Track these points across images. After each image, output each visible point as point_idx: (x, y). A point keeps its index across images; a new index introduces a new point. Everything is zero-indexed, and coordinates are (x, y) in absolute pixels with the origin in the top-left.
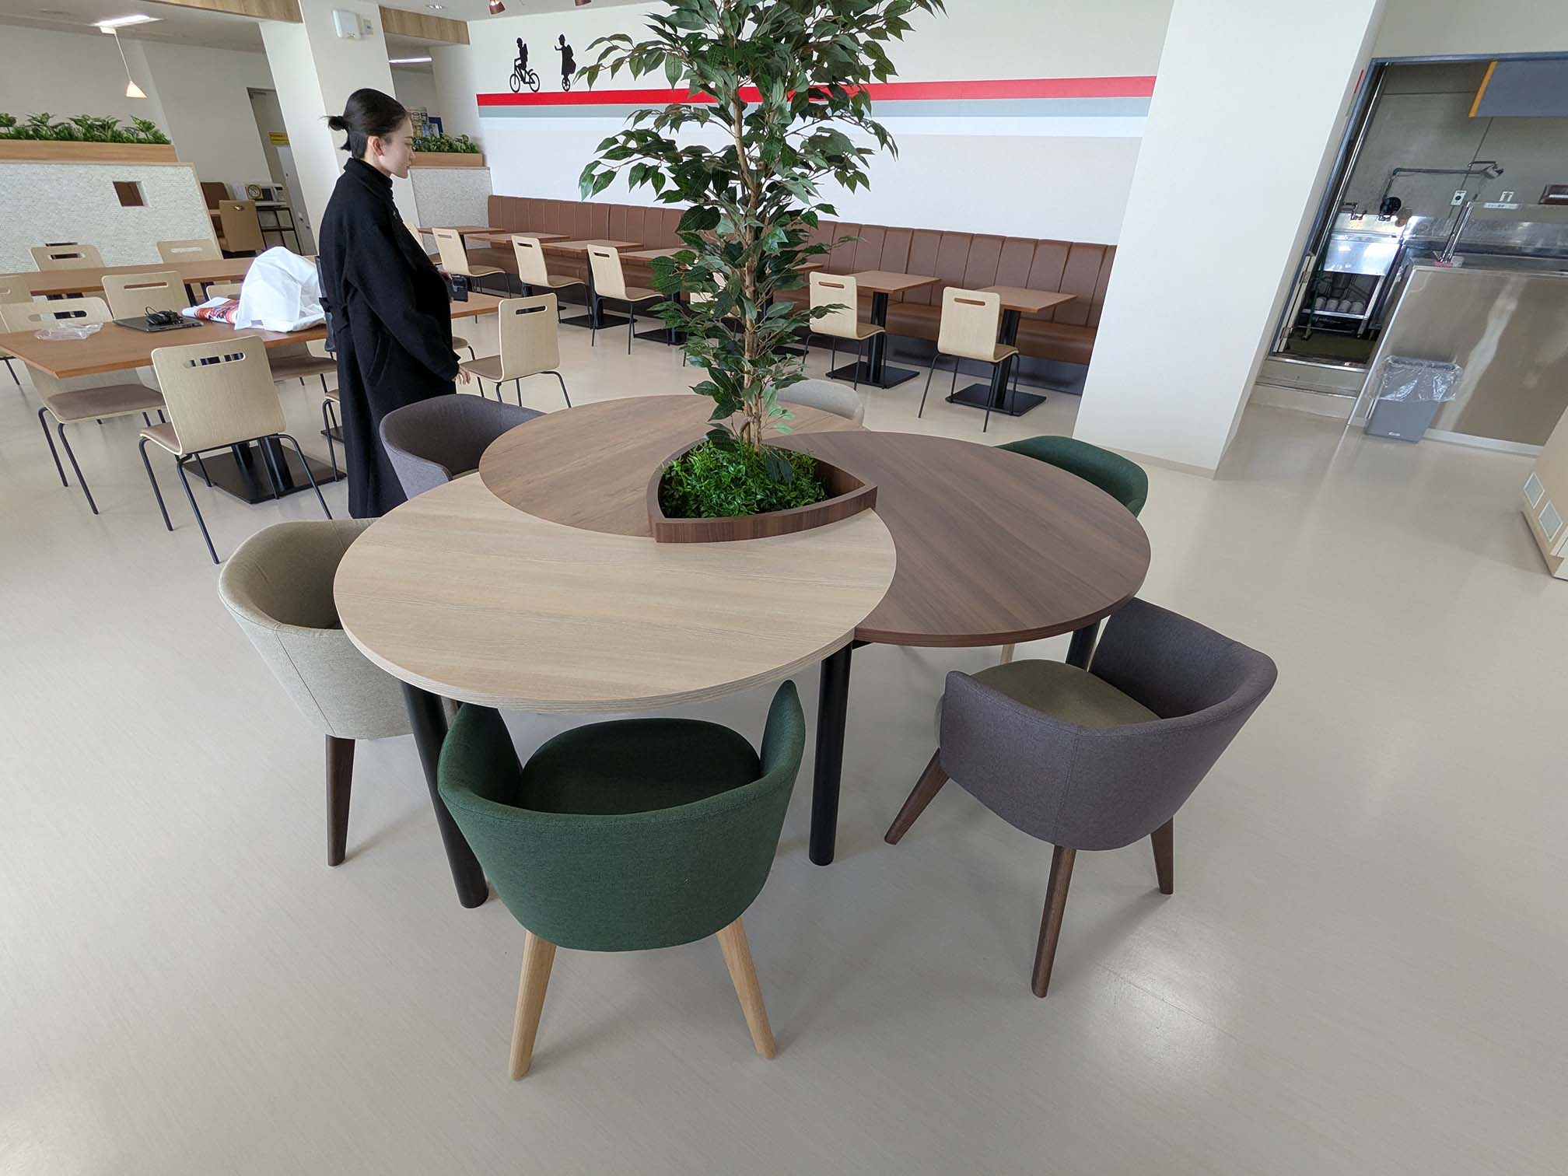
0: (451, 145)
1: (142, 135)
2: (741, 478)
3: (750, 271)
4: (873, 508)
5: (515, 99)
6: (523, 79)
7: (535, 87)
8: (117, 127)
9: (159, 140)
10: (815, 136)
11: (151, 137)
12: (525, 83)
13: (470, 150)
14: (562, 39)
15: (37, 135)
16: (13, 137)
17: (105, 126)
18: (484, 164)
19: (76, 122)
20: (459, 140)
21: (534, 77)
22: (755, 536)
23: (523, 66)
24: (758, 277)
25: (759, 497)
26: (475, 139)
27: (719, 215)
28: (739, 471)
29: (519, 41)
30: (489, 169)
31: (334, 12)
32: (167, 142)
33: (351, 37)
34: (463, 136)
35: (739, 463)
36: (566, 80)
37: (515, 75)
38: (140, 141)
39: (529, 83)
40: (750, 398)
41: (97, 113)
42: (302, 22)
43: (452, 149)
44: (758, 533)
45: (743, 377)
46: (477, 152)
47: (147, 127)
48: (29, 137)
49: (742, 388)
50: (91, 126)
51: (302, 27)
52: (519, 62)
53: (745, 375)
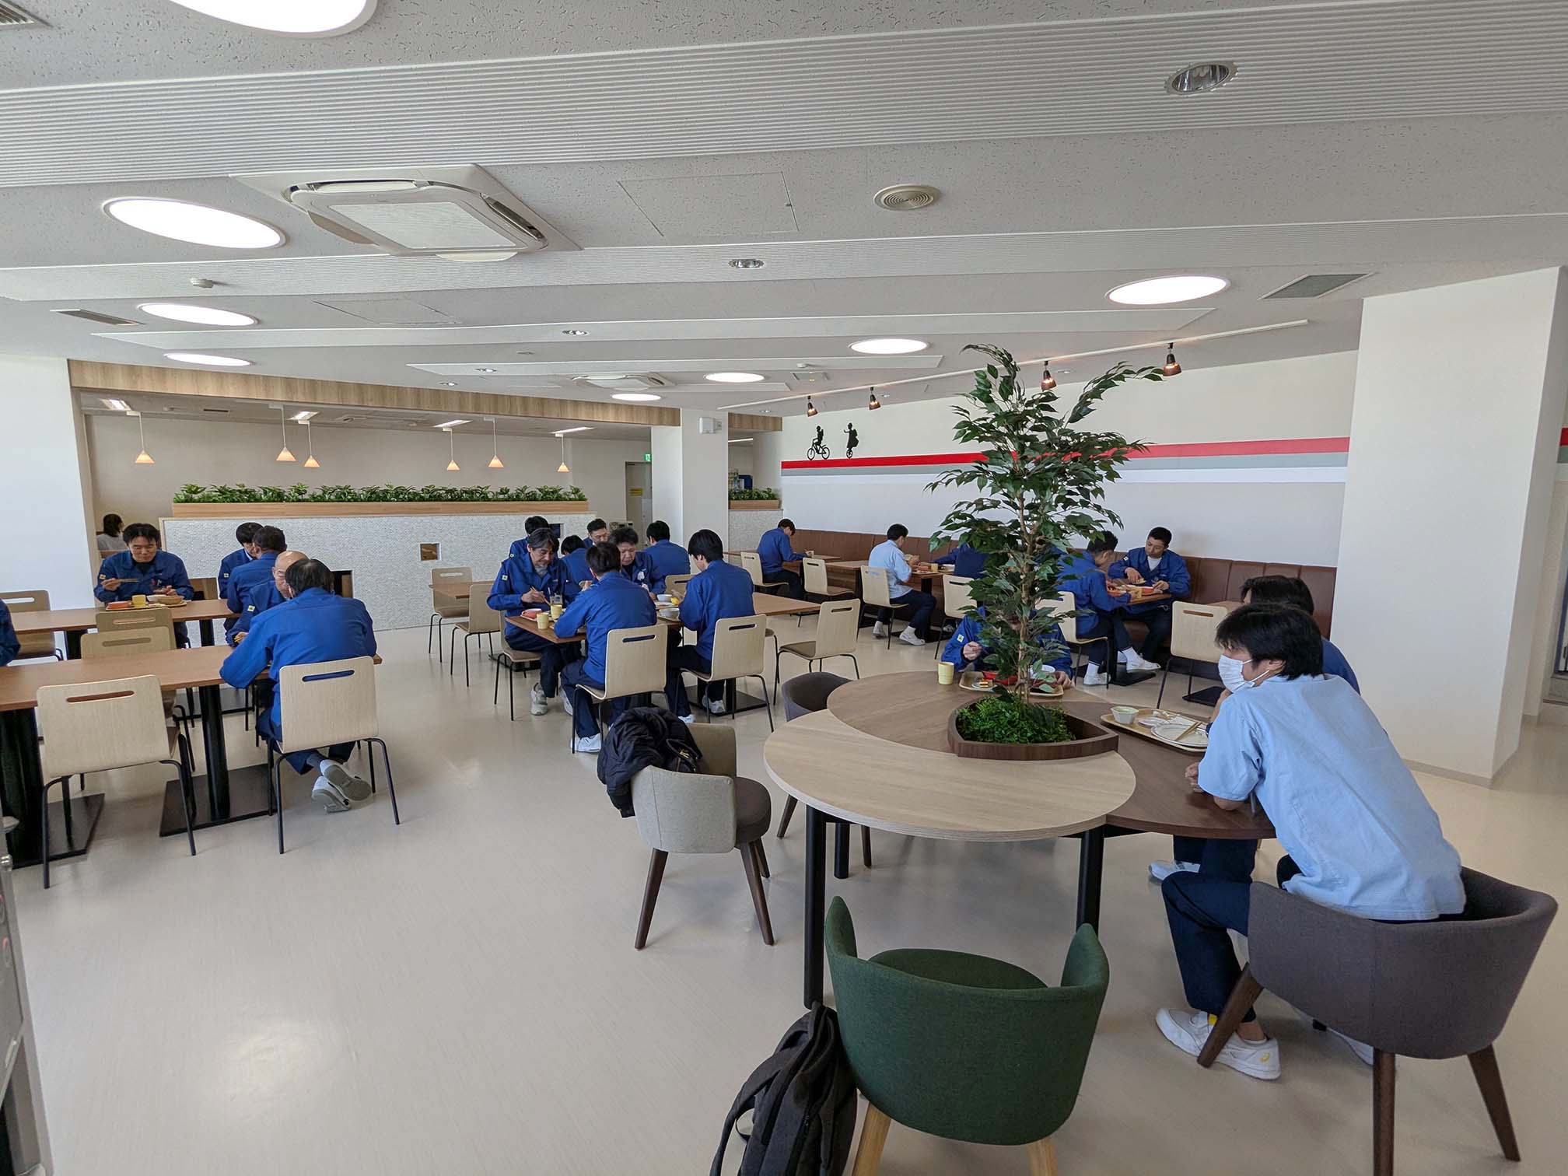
0: (759, 495)
1: (572, 496)
2: (1015, 722)
3: (1025, 589)
4: (1117, 751)
5: (811, 464)
6: (818, 451)
7: (825, 456)
8: (561, 492)
9: (582, 499)
10: (1070, 516)
11: (577, 497)
12: (819, 453)
13: (772, 498)
14: (850, 426)
15: (518, 498)
16: (506, 500)
17: (555, 492)
18: (779, 507)
19: (540, 490)
20: (764, 492)
21: (826, 450)
22: (1028, 759)
23: (819, 443)
24: (1030, 592)
25: (1029, 734)
26: (776, 490)
27: (1008, 558)
28: (1014, 716)
29: (819, 428)
30: (782, 510)
31: (701, 419)
32: (585, 500)
33: (708, 432)
34: (768, 489)
35: (1015, 710)
36: (850, 451)
37: (812, 449)
38: (570, 500)
39: (822, 453)
40: (1023, 667)
41: (551, 485)
42: (679, 425)
43: (760, 497)
44: (1030, 756)
45: (1018, 654)
46: (775, 499)
47: (577, 491)
48: (514, 500)
49: (1016, 659)
50: (547, 492)
51: (680, 428)
52: (817, 440)
53: (1020, 652)
